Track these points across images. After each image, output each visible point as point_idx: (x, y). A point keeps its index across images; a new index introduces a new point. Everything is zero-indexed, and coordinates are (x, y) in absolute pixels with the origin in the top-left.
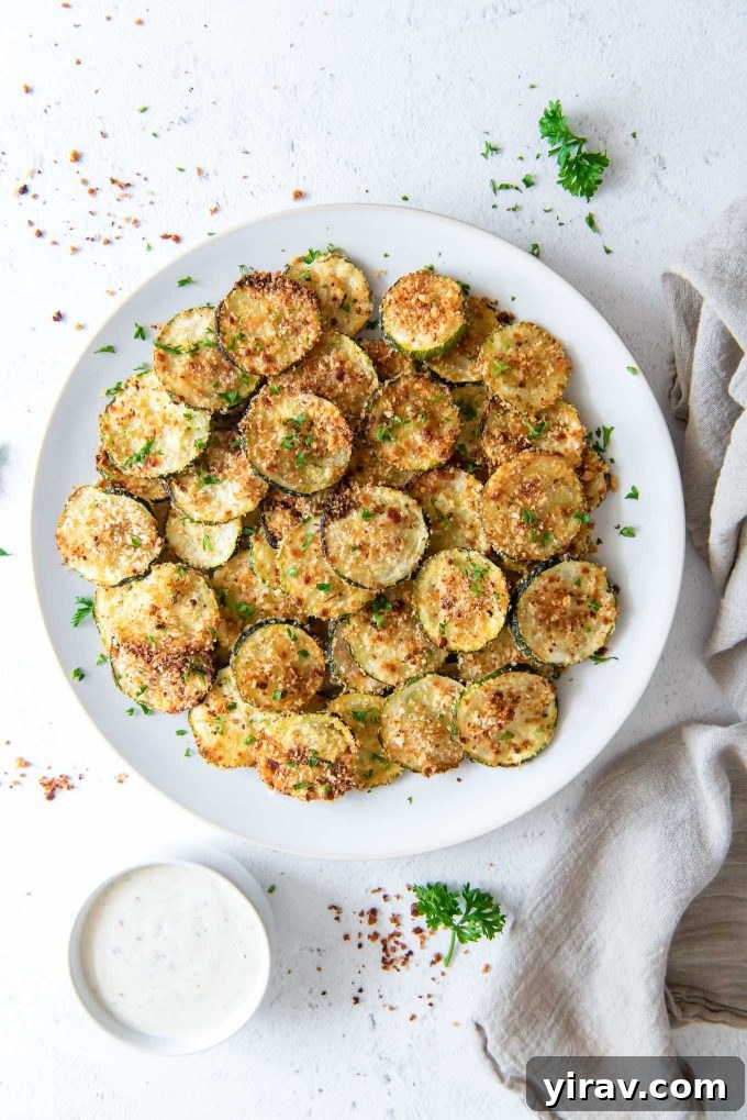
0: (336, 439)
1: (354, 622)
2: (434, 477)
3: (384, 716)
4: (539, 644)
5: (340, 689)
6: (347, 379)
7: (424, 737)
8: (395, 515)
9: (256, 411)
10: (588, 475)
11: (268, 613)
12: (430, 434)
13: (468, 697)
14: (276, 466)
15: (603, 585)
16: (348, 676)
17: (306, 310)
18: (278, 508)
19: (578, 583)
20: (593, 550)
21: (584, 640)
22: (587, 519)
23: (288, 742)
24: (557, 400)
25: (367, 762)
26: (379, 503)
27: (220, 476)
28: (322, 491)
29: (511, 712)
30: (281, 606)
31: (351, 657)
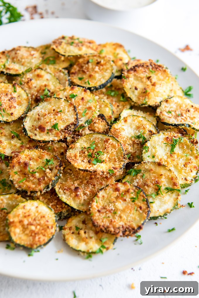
6: (73, 188)
7: (22, 55)
8: (42, 129)
12: (25, 165)
14: (105, 142)
18: (102, 131)
23: (84, 48)
26: (50, 133)
27: (133, 139)
31: (58, 79)
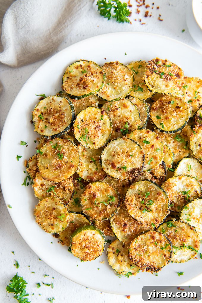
0: (132, 201)
1: (136, 127)
2: (95, 179)
3: (131, 87)
4: (65, 105)
5: (147, 101)
6: (123, 224)
7: (116, 77)
8: (113, 166)
9: (162, 217)
10: (35, 168)
11: (170, 136)
12: (94, 196)
13: (97, 89)
14: (158, 194)
15: (36, 124)
16: (142, 106)
17: (134, 254)
18: (159, 177)
19: (46, 127)
20: (38, 139)
21: (47, 104)
22: (38, 151)
23: (171, 83)
24: (41, 200)
25: (140, 72)
26: (119, 172)
27: (180, 194)
28: (140, 181)
29: (81, 80)
30: (164, 138)
31: (140, 113)
